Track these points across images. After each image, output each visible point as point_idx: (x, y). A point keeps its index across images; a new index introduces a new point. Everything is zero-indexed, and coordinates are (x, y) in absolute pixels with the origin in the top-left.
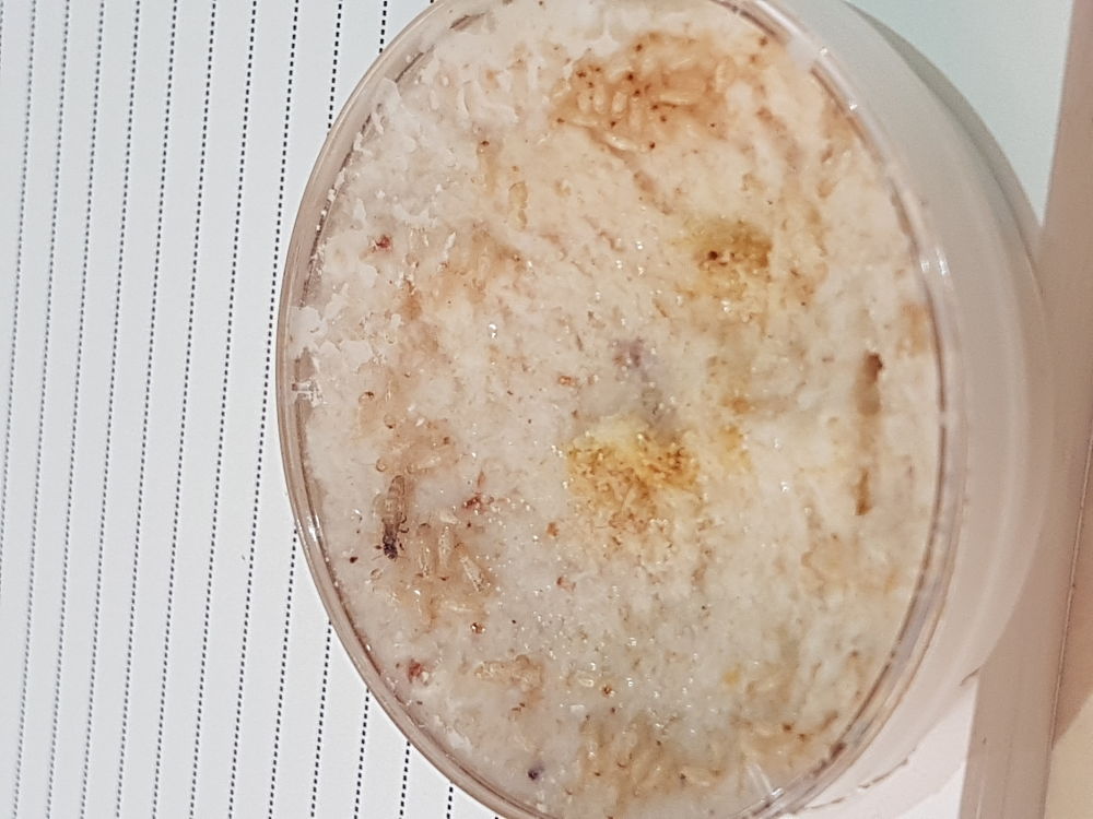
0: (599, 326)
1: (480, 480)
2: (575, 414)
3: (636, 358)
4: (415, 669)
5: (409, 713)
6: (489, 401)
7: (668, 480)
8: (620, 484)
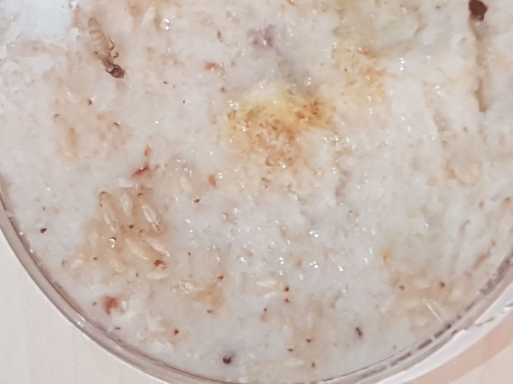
0: (236, 21)
1: (147, 152)
2: (223, 90)
3: (269, 41)
4: (111, 303)
5: (111, 337)
6: (147, 92)
7: (310, 123)
8: (269, 133)
